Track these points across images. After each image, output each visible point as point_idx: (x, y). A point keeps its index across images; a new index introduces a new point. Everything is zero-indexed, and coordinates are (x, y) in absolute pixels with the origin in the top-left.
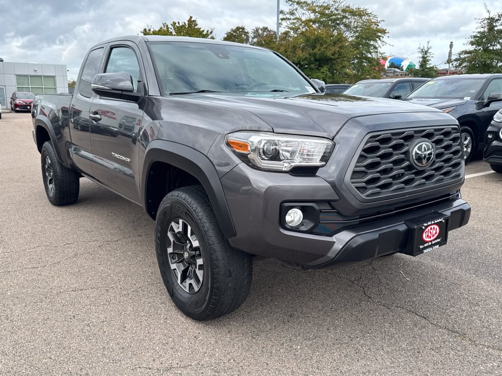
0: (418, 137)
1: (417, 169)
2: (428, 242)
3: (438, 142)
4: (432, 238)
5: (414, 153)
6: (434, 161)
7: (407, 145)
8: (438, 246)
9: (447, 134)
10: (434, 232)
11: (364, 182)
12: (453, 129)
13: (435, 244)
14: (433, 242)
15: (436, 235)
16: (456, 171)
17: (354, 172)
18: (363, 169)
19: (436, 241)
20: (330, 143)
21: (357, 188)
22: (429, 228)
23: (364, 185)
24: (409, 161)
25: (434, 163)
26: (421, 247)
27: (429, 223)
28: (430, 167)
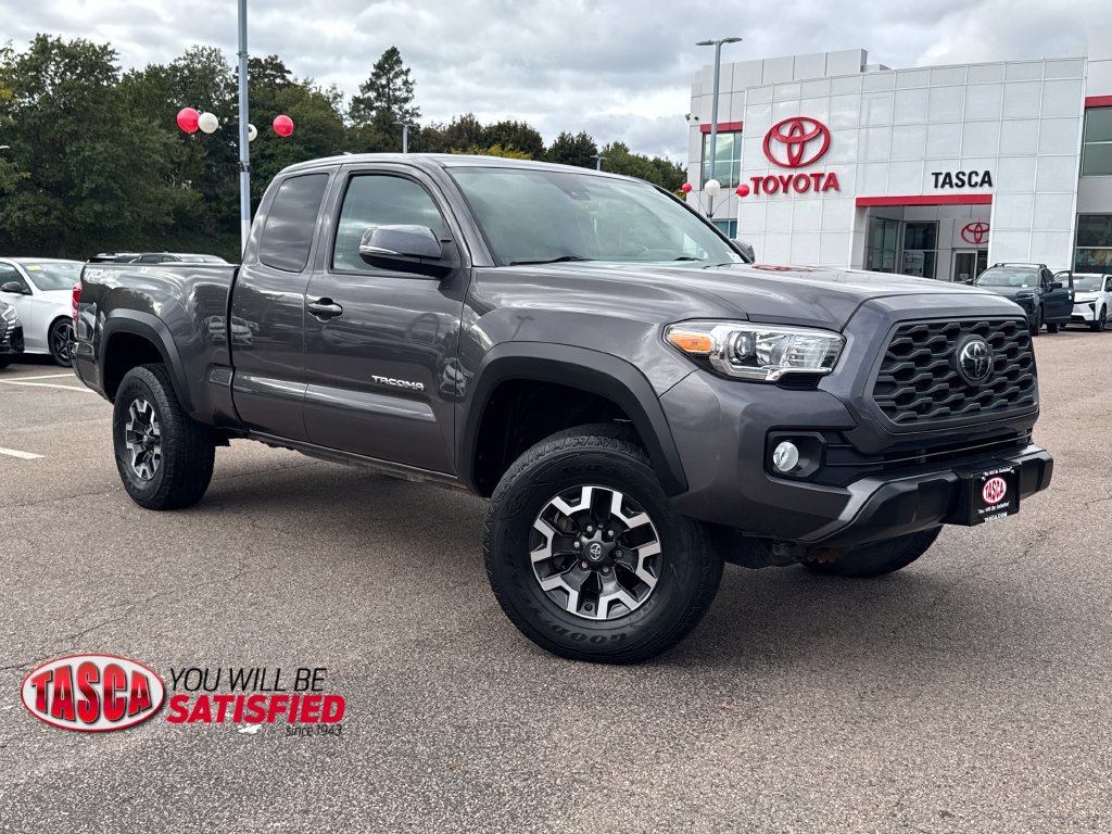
0: (966, 333)
1: (966, 384)
2: (991, 505)
3: (997, 343)
4: (997, 500)
5: (962, 358)
6: (992, 374)
7: (951, 345)
8: (1006, 514)
9: (1009, 330)
10: (999, 489)
11: (893, 400)
12: (1018, 322)
13: (1002, 510)
14: (999, 507)
15: (1002, 495)
16: (1025, 394)
17: (878, 384)
18: (891, 378)
19: (1002, 506)
20: (838, 337)
21: (883, 408)
22: (991, 481)
23: (893, 403)
24: (955, 370)
25: (991, 377)
26: (981, 512)
27: (992, 473)
28: (987, 382)
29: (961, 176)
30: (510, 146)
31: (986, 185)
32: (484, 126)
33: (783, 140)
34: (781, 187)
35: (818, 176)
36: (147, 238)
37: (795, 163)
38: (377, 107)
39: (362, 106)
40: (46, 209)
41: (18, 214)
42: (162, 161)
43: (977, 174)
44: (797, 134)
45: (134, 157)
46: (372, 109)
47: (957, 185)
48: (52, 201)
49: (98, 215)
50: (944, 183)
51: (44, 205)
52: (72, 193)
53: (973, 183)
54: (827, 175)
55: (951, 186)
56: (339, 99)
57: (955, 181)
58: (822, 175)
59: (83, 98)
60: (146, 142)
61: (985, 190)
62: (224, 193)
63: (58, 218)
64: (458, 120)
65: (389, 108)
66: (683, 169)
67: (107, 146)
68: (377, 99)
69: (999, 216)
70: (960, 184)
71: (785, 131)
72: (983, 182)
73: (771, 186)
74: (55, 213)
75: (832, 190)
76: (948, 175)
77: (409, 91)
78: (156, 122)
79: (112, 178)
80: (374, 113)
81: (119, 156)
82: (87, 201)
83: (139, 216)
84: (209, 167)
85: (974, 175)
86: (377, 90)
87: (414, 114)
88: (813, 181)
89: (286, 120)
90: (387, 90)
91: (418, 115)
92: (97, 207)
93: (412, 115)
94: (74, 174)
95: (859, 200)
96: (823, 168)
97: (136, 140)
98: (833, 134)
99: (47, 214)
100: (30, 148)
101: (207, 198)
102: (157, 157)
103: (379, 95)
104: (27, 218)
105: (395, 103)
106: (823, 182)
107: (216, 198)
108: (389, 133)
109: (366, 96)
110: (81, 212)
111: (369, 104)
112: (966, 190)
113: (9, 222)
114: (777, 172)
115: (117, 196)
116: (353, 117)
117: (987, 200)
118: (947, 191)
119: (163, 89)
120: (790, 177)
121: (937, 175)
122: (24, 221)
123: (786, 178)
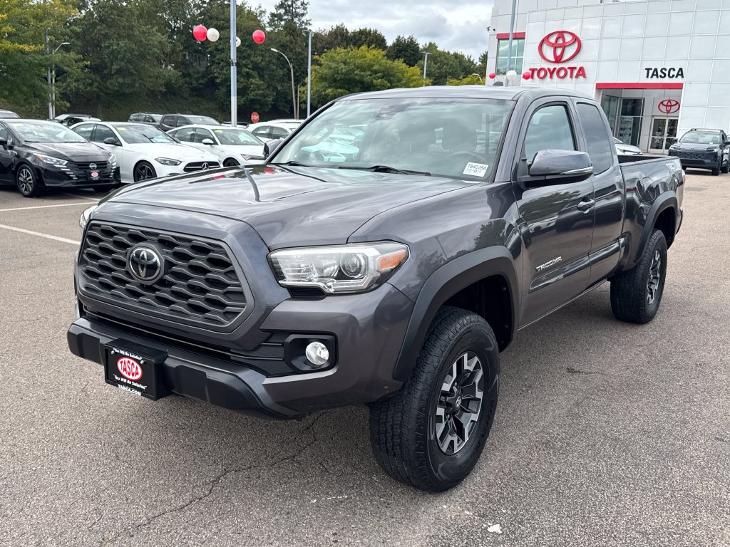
4: (132, 377)
10: (134, 370)
14: (134, 384)
15: (138, 376)
22: (126, 360)
26: (117, 378)
27: (123, 353)
29: (664, 71)
30: (373, 46)
31: (680, 77)
32: (350, 32)
33: (552, 45)
34: (549, 74)
35: (572, 69)
36: (150, 100)
37: (558, 60)
38: (285, 20)
39: (276, 19)
40: (90, 81)
41: (75, 84)
42: (158, 51)
43: (674, 70)
44: (560, 41)
45: (142, 49)
46: (282, 20)
47: (661, 76)
48: (94, 76)
49: (121, 85)
50: (653, 75)
51: (89, 79)
52: (106, 72)
53: (671, 75)
54: (578, 68)
55: (657, 77)
56: (263, 14)
57: (660, 73)
58: (575, 68)
59: (112, 14)
60: (149, 41)
61: (678, 80)
62: (194, 72)
63: (98, 87)
64: (335, 27)
65: (292, 20)
66: (472, 60)
67: (126, 43)
68: (285, 14)
69: (687, 97)
70: (663, 75)
71: (553, 40)
72: (678, 75)
73: (542, 74)
74: (96, 84)
75: (581, 78)
76: (656, 70)
77: (305, 9)
78: (155, 29)
79: (129, 62)
80: (283, 23)
81: (133, 49)
82: (114, 77)
83: (145, 87)
84: (184, 56)
85: (672, 70)
86: (285, 8)
87: (308, 23)
88: (569, 71)
89: (260, 33)
90: (291, 8)
91: (310, 25)
92: (120, 80)
93: (306, 24)
94: (107, 60)
95: (597, 84)
96: (576, 63)
97: (143, 39)
98: (583, 42)
99: (91, 85)
100: (80, 44)
101: (184, 75)
102: (156, 50)
103: (286, 11)
104: (81, 87)
105: (296, 17)
106: (575, 72)
107: (189, 75)
108: (293, 35)
109: (279, 12)
110: (111, 84)
111: (280, 17)
112: (667, 80)
113: (69, 89)
114: (546, 66)
115: (132, 74)
116: (271, 26)
117: (680, 86)
118: (655, 80)
119: (157, 7)
120: (555, 69)
121: (648, 70)
122: (78, 89)
123: (552, 69)
